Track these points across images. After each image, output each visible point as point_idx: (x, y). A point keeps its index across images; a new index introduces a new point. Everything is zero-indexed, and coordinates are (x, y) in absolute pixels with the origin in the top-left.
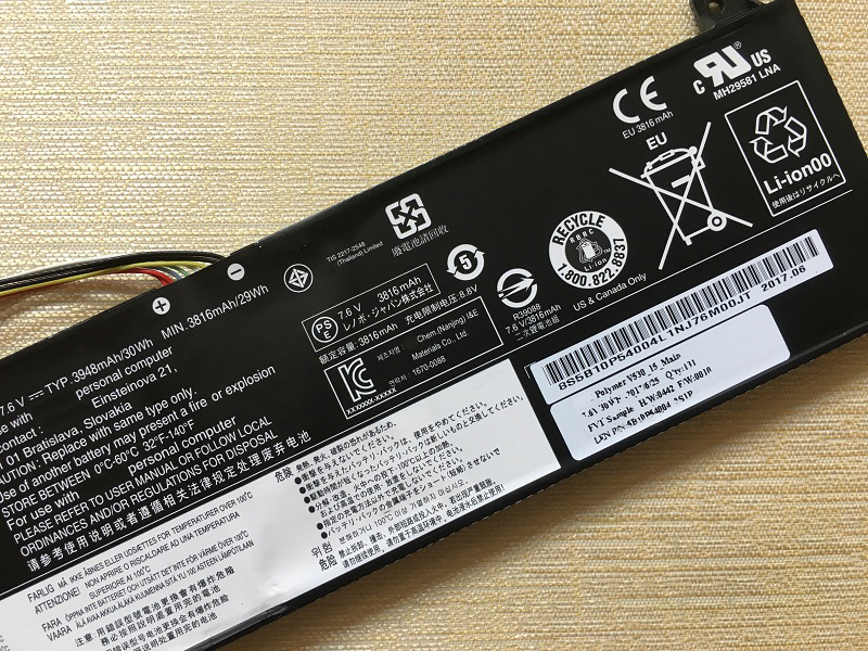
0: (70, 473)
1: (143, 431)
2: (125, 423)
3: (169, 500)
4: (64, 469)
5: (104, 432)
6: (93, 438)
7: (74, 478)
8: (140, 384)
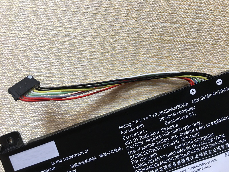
0: (155, 146)
1: (181, 135)
2: (175, 131)
3: (187, 159)
4: (153, 145)
5: (168, 133)
6: (164, 135)
7: (156, 148)
8: (182, 118)
